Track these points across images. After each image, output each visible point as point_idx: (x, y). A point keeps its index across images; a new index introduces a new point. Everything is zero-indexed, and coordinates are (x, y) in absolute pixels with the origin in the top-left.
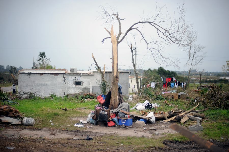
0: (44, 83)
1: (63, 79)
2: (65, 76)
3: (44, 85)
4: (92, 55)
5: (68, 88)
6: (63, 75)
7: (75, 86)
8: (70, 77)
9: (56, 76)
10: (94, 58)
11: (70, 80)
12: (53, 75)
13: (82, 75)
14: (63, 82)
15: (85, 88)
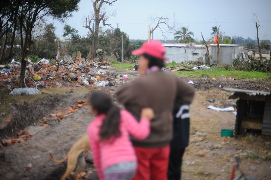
0: (172, 53)
1: (184, 51)
2: (186, 49)
3: (172, 55)
4: (201, 33)
5: (188, 57)
6: (184, 48)
7: (192, 56)
8: (190, 49)
9: (180, 49)
10: (202, 35)
11: (189, 51)
12: (178, 48)
13: (197, 48)
14: (184, 53)
15: (200, 58)
